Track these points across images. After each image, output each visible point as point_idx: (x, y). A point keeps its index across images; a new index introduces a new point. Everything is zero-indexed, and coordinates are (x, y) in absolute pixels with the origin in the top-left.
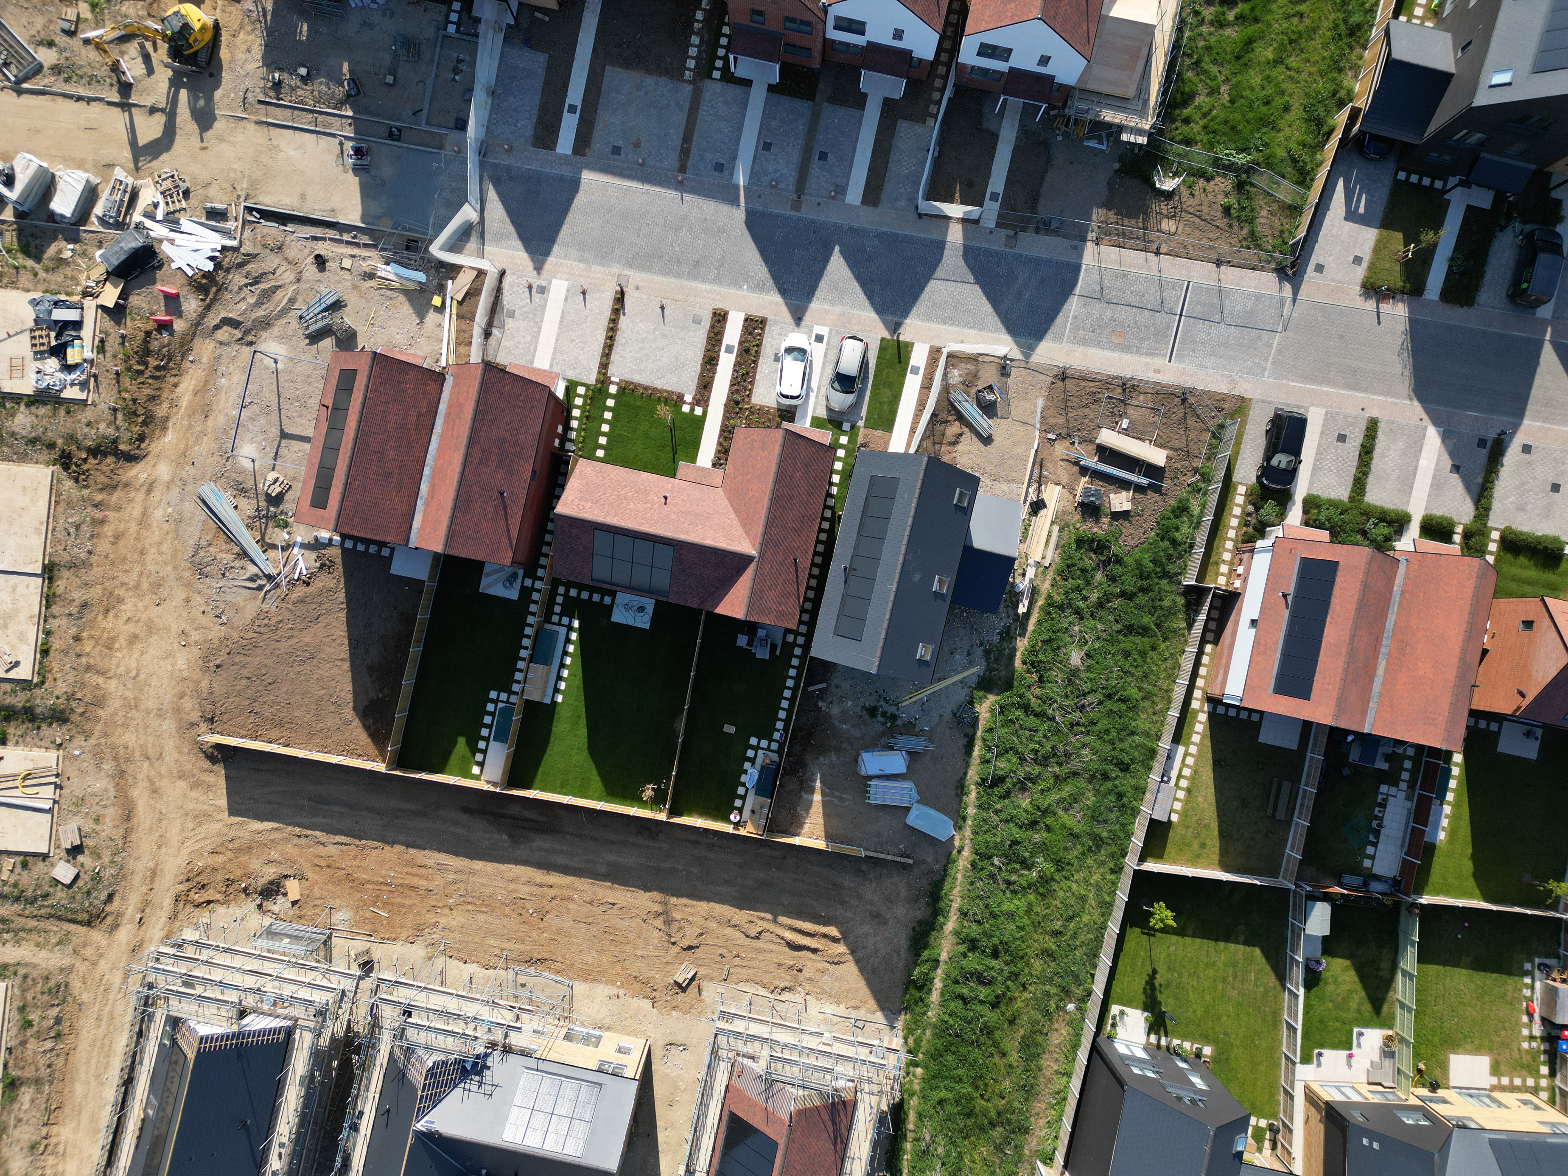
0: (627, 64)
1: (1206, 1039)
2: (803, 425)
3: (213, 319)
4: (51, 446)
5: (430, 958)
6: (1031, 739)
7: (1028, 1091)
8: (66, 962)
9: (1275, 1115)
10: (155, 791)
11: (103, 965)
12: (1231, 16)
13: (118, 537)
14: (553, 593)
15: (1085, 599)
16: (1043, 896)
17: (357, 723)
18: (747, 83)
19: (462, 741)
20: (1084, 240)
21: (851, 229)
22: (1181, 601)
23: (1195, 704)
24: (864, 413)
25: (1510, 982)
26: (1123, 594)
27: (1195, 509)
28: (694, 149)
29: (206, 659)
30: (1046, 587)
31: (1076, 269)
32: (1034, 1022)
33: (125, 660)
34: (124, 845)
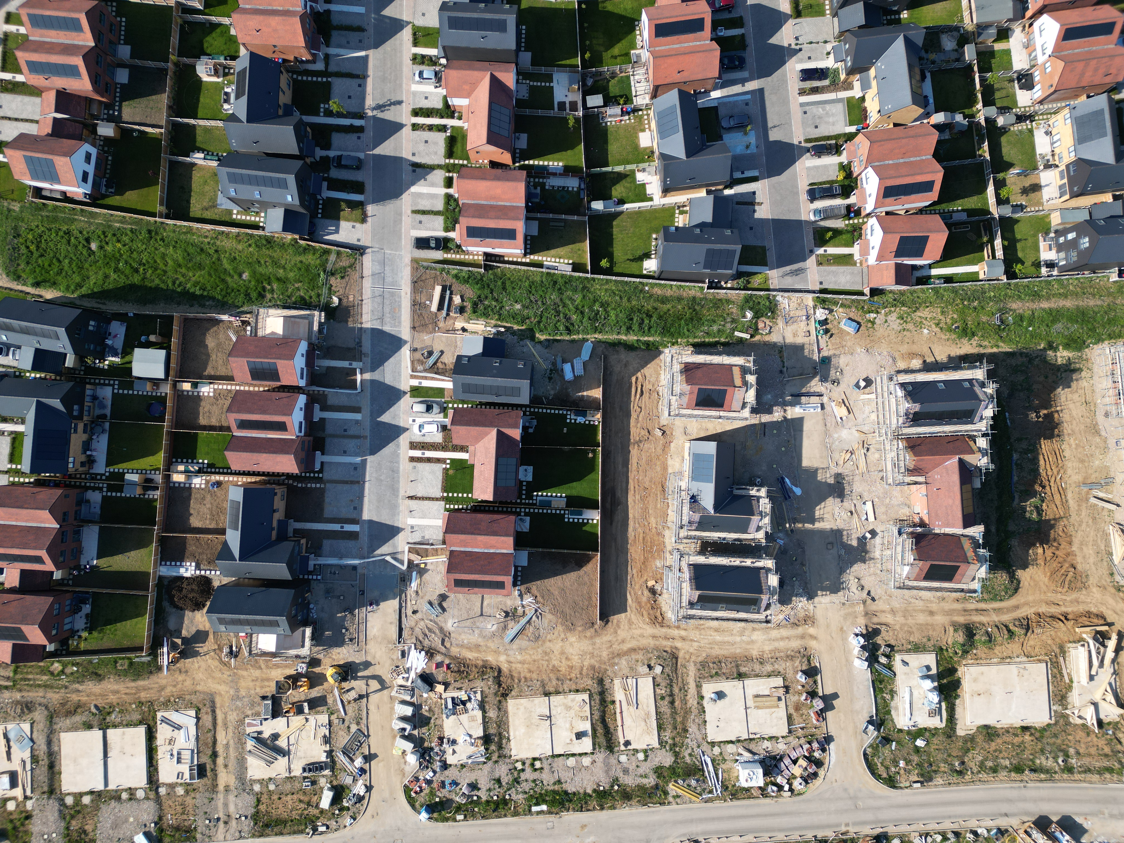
0: (322, 510)
1: (650, 237)
2: (447, 421)
3: (443, 650)
4: (500, 701)
6: (551, 319)
7: (680, 299)
8: (692, 664)
9: (674, 208)
10: (623, 641)
11: (691, 650)
12: (269, 287)
13: (530, 671)
14: (525, 504)
15: (495, 306)
16: (608, 305)
17: (584, 568)
18: (322, 463)
19: (584, 528)
20: (361, 328)
21: (370, 415)
22: (490, 272)
23: (528, 260)
24: (439, 400)
25: (610, 130)
26: (491, 293)
27: (455, 272)
28: (350, 479)
29: (570, 630)
30: (493, 322)
31: (373, 329)
32: (655, 301)
33: (576, 660)
34: (645, 650)
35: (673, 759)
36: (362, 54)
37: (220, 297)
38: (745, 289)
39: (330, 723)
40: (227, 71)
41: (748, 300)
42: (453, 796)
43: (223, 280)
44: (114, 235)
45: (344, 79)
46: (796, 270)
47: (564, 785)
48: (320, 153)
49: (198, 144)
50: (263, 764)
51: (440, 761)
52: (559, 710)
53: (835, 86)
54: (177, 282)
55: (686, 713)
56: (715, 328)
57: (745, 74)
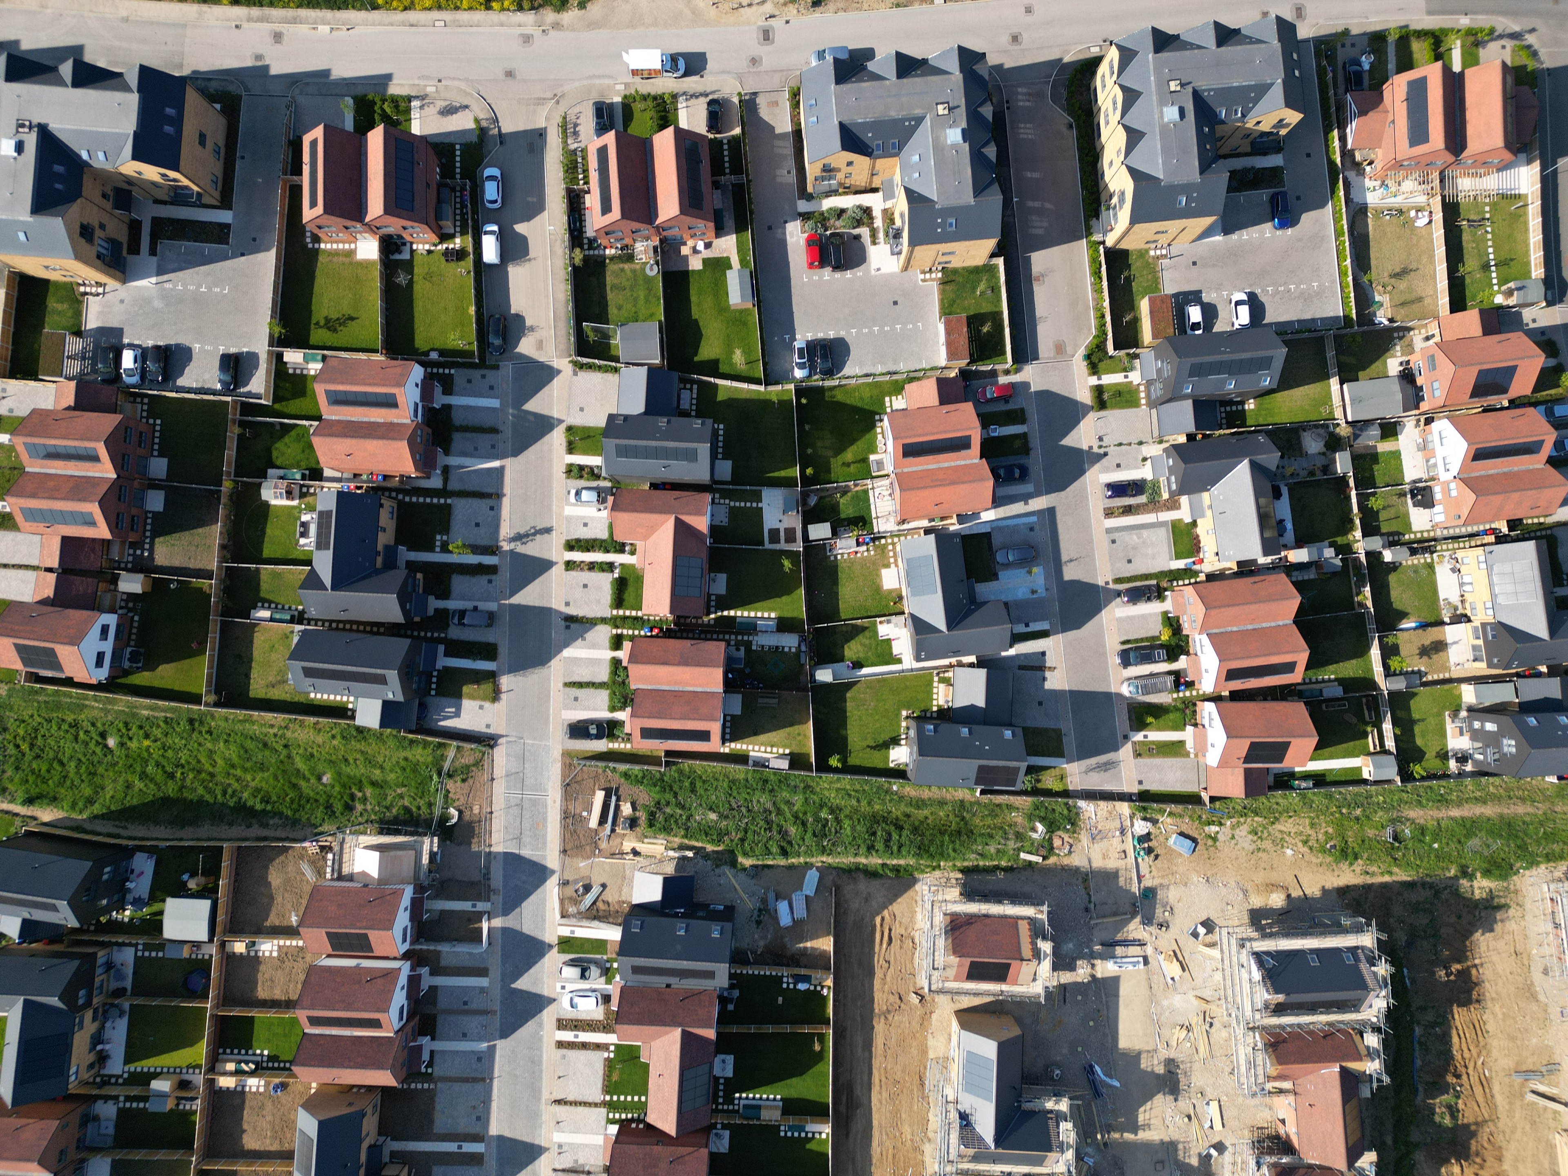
0: (431, 1122)
1: (898, 714)
2: (611, 989)
5: (930, 1140)
6: (759, 834)
7: (942, 803)
9: (931, 674)
12: (360, 795)
14: (723, 1111)
15: (681, 815)
16: (841, 810)
18: (432, 1053)
19: (808, 1146)
20: (490, 853)
21: (502, 980)
22: (674, 769)
23: (727, 750)
24: (599, 956)
25: (842, 566)
26: (675, 797)
28: (472, 1075)
30: (677, 840)
31: (506, 854)
32: (906, 805)
36: (496, 464)
37: (289, 813)
38: (1034, 791)
40: (305, 490)
41: (1038, 809)
43: (295, 786)
44: (141, 727)
45: (470, 500)
46: (1105, 764)
48: (434, 604)
49: (262, 595)
53: (1154, 505)
54: (230, 791)
56: (992, 849)
57: (1029, 488)
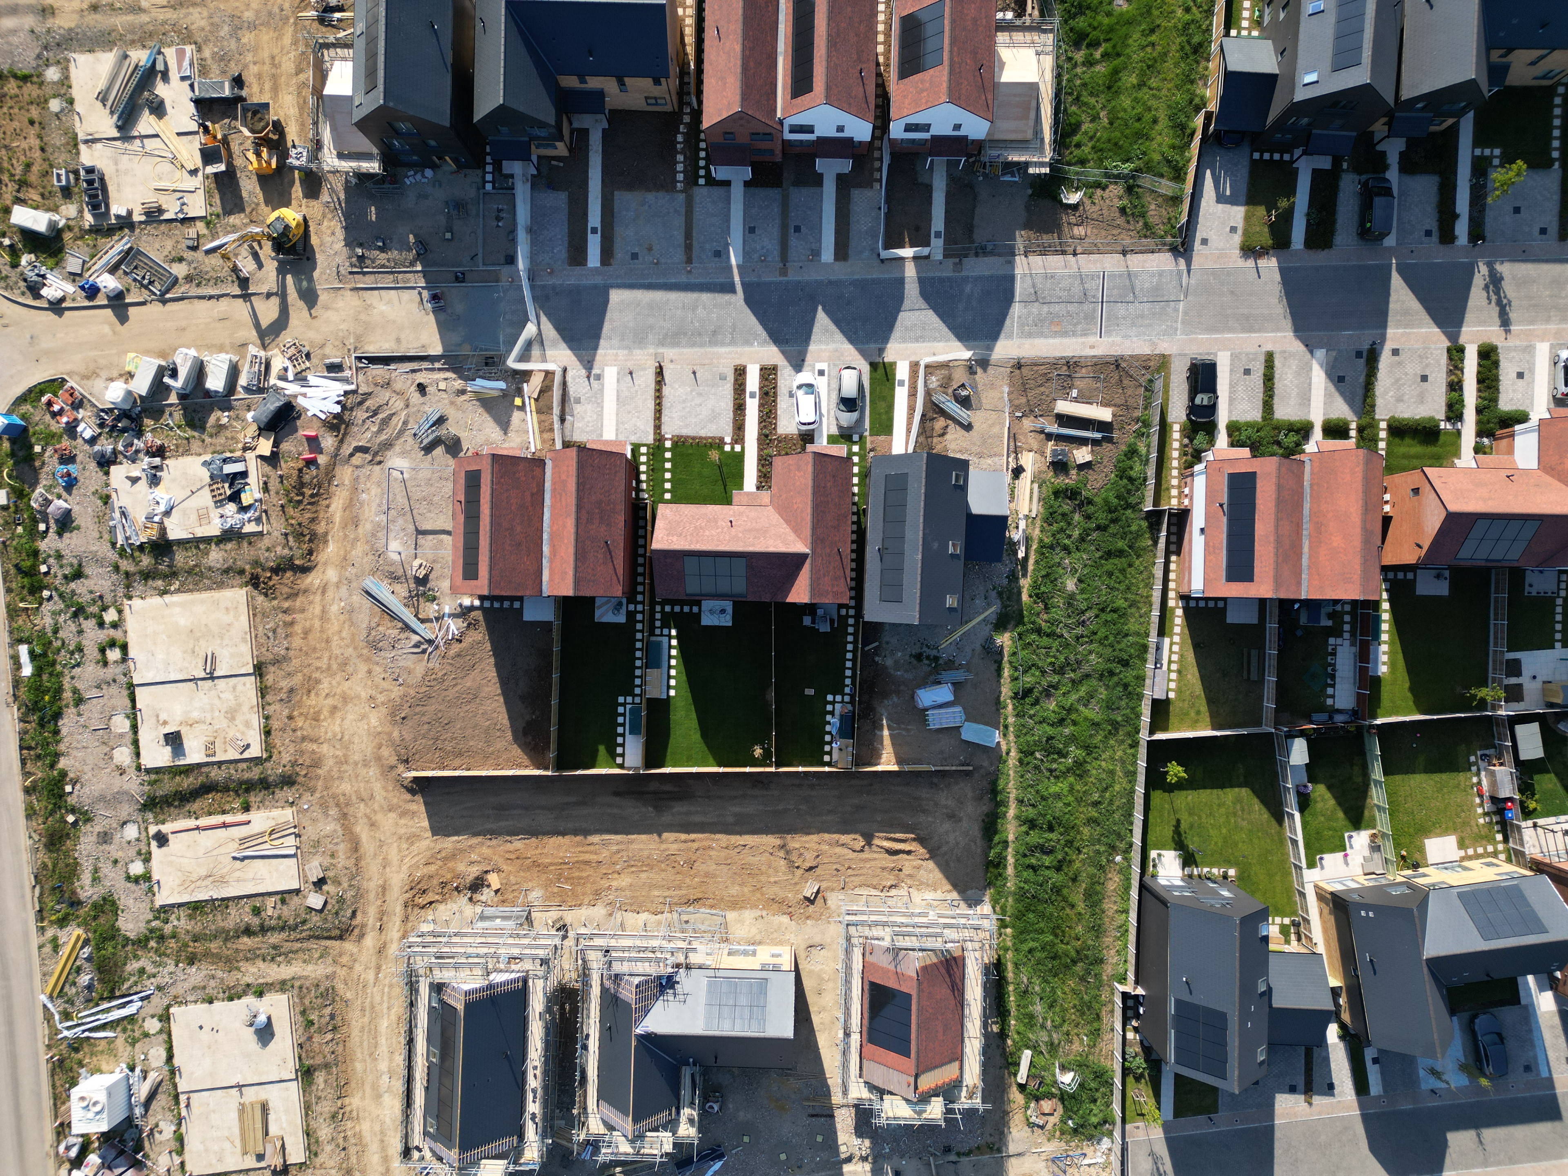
0: (630, 187)
1: (1229, 863)
2: (822, 444)
3: (347, 450)
4: (242, 572)
5: (610, 915)
6: (1047, 655)
7: (1097, 930)
8: (329, 970)
9: (1294, 913)
10: (373, 825)
11: (358, 968)
12: (1098, 55)
13: (306, 633)
14: (652, 612)
15: (1070, 537)
16: (1081, 776)
18: (727, 183)
20: (1014, 255)
21: (830, 283)
22: (1144, 524)
23: (1171, 603)
24: (867, 425)
25: (1460, 774)
26: (1099, 528)
27: (1143, 450)
28: (695, 243)
29: (393, 714)
30: (1036, 533)
31: (1011, 279)
32: (1092, 876)
33: (331, 727)
34: (357, 871)
35: (132, 935)
38: (1126, 1072)
39: (188, 221)
41: (1102, 1077)
42: (44, 481)
45: (1555, 197)
47: (72, 710)
48: (1393, 150)
50: (101, 85)
51: (115, 452)
52: (228, 696)
55: (228, 960)
56: (1038, 1008)
